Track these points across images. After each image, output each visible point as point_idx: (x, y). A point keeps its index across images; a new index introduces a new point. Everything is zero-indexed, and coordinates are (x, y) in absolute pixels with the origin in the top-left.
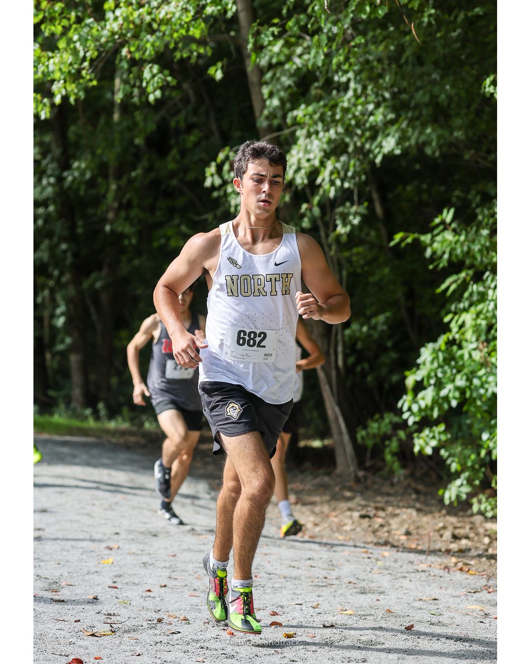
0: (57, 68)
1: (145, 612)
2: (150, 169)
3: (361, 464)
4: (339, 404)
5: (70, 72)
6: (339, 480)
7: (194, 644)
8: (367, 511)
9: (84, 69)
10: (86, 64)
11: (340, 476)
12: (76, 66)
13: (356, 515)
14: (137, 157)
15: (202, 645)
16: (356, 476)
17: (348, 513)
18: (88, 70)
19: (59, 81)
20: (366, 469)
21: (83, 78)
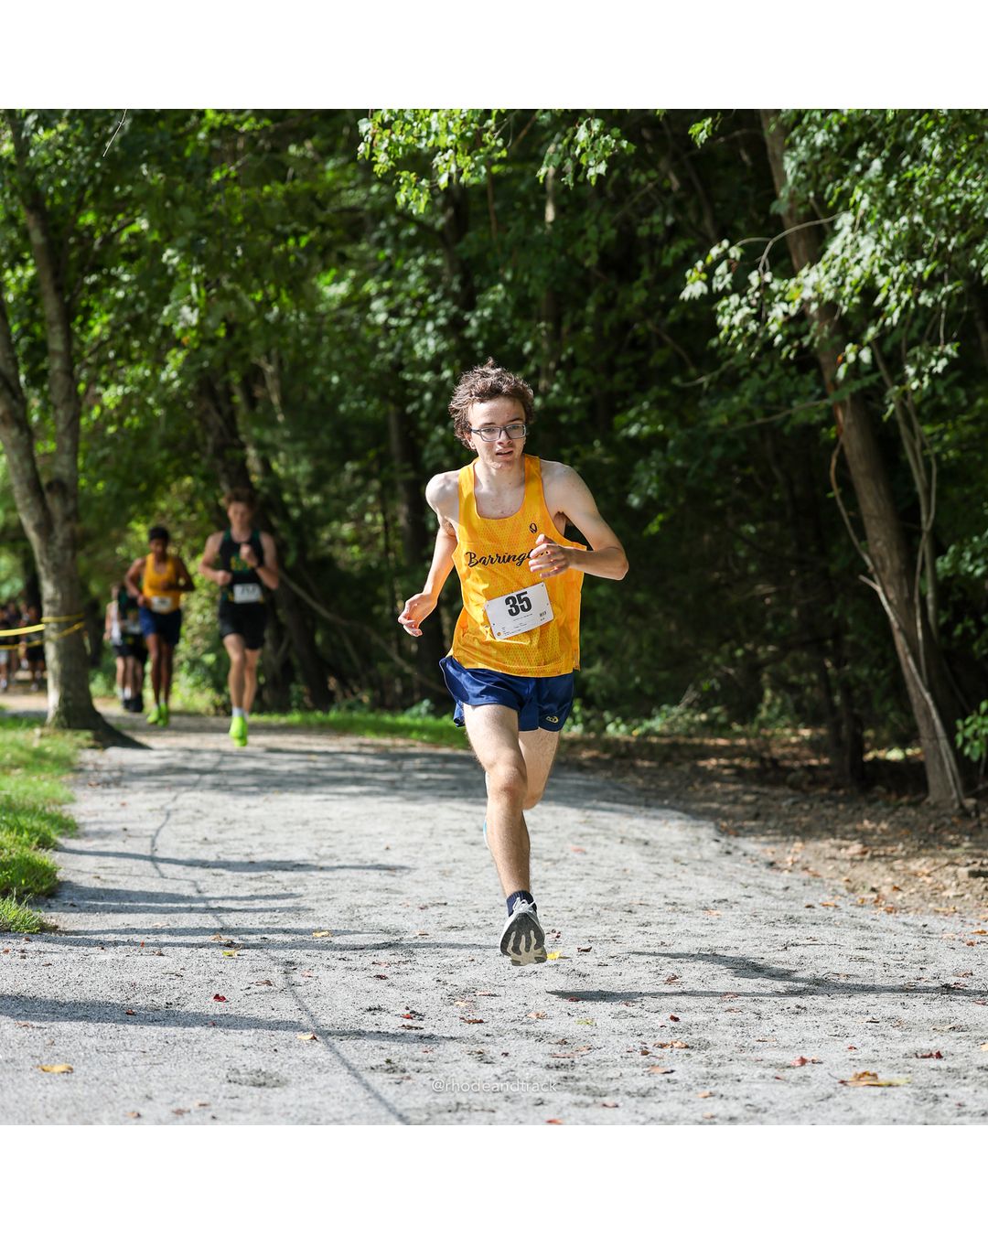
0: (442, 127)
1: (617, 1038)
2: (607, 306)
3: (969, 787)
4: (930, 689)
5: (462, 136)
6: (933, 813)
7: (699, 1090)
8: (982, 865)
9: (487, 130)
10: (490, 122)
11: (935, 807)
12: (474, 126)
13: (963, 871)
14: (586, 286)
15: (713, 1090)
16: (962, 806)
17: (950, 869)
18: (493, 133)
19: (446, 150)
20: (976, 796)
21: (484, 145)
